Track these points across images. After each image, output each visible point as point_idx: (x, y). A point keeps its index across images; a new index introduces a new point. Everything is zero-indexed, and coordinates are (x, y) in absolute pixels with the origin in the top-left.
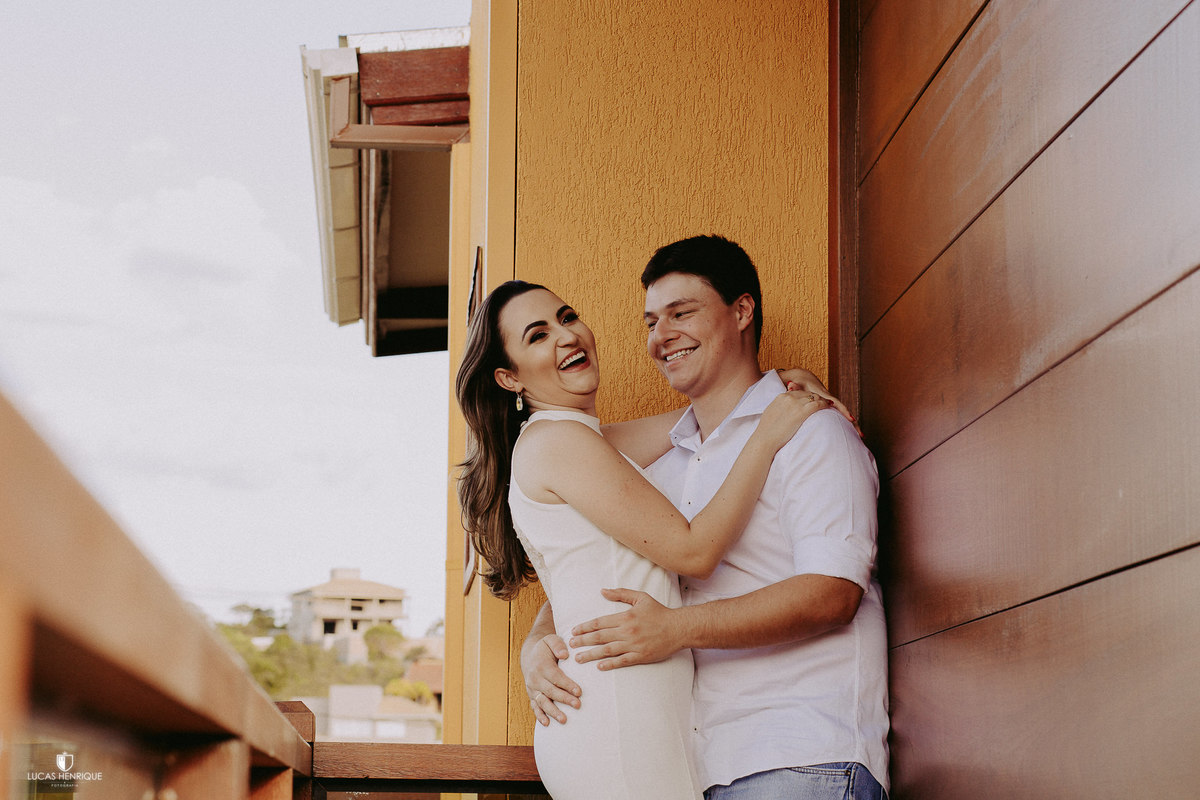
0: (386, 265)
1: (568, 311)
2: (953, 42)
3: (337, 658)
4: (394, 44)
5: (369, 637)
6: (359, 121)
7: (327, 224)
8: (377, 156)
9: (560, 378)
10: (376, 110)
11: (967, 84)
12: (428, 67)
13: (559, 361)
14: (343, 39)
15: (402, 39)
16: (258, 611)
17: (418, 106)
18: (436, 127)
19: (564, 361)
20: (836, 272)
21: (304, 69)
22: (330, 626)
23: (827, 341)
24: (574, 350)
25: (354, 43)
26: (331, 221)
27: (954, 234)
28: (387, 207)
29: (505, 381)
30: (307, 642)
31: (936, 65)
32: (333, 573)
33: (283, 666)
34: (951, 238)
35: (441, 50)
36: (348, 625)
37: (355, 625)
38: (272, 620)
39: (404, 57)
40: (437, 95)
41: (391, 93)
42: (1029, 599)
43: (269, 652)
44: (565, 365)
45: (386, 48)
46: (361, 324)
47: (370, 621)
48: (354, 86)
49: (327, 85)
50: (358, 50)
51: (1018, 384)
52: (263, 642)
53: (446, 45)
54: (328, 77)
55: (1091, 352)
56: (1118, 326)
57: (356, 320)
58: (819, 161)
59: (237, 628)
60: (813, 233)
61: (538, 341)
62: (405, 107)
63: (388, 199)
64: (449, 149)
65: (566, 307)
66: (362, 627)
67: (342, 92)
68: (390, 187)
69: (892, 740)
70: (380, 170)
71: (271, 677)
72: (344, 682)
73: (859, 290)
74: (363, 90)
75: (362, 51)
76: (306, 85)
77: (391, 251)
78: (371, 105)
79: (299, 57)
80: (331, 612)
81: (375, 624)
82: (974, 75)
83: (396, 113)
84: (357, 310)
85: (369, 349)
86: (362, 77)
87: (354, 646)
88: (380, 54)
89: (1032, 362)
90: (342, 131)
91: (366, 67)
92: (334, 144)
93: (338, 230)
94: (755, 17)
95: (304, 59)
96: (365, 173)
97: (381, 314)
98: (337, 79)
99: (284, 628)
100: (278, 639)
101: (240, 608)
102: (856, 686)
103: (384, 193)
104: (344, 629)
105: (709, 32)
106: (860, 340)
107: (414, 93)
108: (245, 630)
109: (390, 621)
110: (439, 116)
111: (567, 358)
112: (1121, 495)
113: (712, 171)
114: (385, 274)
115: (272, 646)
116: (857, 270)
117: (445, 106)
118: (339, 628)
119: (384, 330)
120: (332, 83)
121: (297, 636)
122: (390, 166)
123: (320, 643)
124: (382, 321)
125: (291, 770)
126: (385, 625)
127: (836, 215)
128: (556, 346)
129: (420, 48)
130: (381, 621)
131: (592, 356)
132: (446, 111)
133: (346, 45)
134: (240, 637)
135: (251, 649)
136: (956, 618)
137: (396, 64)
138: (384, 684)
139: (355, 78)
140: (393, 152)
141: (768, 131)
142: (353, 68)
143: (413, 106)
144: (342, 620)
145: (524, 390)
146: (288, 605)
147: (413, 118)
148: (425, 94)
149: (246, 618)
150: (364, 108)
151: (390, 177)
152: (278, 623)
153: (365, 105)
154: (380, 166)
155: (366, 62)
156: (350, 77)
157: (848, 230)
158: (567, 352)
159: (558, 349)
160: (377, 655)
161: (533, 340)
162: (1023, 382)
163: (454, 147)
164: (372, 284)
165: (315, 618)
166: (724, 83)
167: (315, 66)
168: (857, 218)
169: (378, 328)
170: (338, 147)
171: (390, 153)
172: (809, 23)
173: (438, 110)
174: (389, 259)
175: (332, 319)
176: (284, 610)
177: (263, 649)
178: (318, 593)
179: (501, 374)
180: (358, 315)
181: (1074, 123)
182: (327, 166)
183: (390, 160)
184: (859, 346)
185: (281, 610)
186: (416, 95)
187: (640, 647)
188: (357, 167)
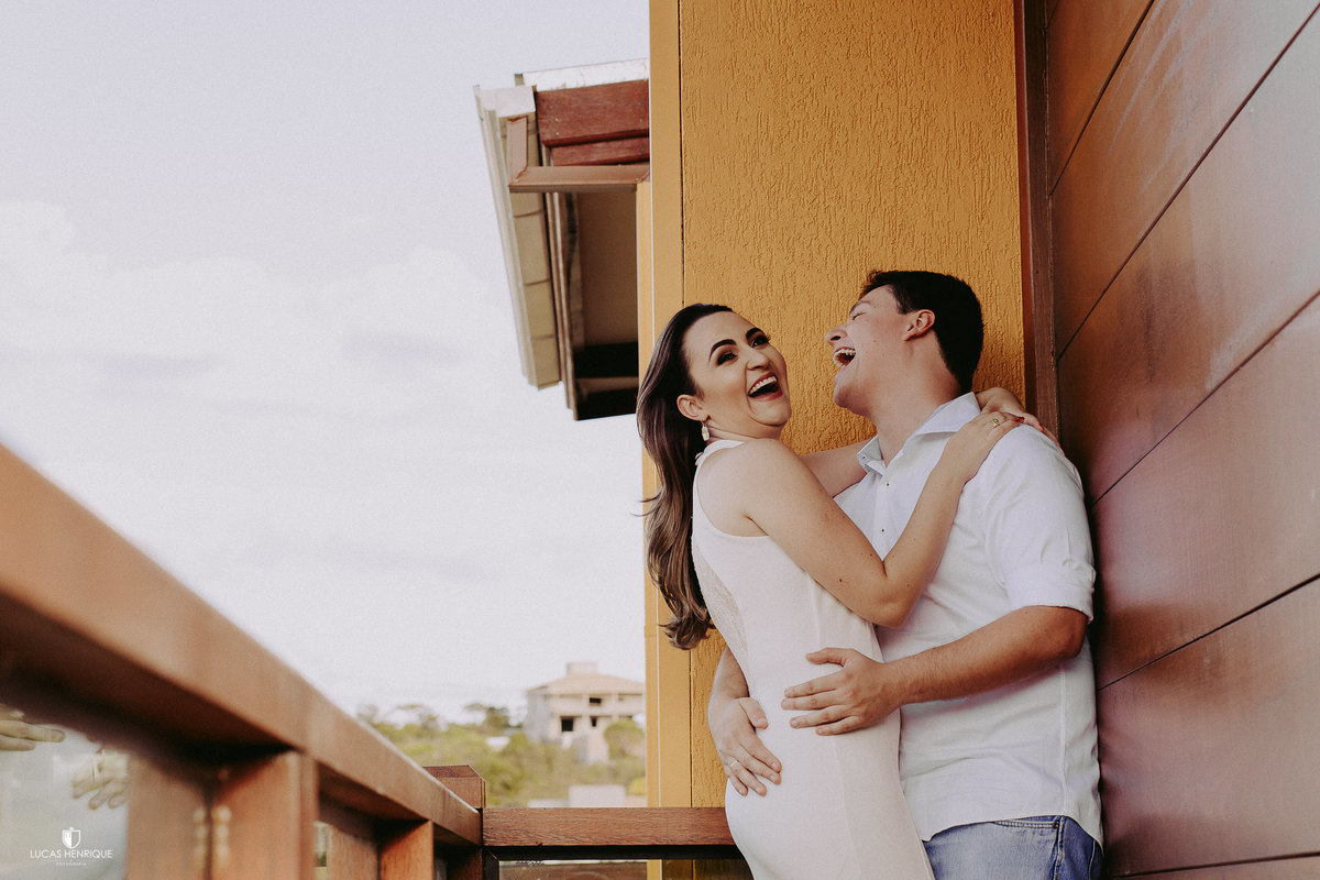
0: (580, 321)
1: (758, 333)
2: (1134, 26)
3: (576, 757)
4: (573, 79)
5: (610, 734)
6: (541, 164)
7: (517, 280)
8: (560, 201)
9: (750, 406)
10: (556, 151)
11: (1150, 68)
12: (608, 102)
13: (749, 387)
14: (519, 77)
15: (582, 75)
16: (492, 710)
17: (600, 145)
18: (620, 166)
19: (754, 385)
20: (1029, 288)
21: (479, 111)
22: (567, 724)
23: (1023, 364)
24: (766, 373)
25: (531, 80)
26: (520, 277)
27: (1142, 234)
28: (576, 257)
29: (687, 407)
30: (545, 741)
31: (1119, 54)
32: (569, 667)
33: (520, 766)
34: (1140, 237)
35: (623, 84)
36: (588, 722)
37: (594, 722)
38: (507, 718)
39: (583, 93)
40: (621, 132)
41: (570, 132)
42: (1228, 620)
43: (505, 753)
44: (755, 389)
45: (564, 85)
46: (561, 385)
47: (609, 717)
48: (532, 126)
49: (504, 127)
50: (534, 88)
51: (1209, 387)
52: (498, 742)
53: (628, 79)
54: (504, 118)
55: (1278, 343)
56: (1304, 311)
57: (556, 382)
58: (1008, 171)
59: (470, 728)
60: (1004, 248)
61: (726, 363)
62: (586, 147)
63: (577, 248)
64: (634, 189)
65: (756, 330)
66: (602, 724)
67: (519, 132)
68: (577, 235)
69: (1103, 788)
70: (566, 216)
71: (508, 778)
72: (585, 782)
73: (1055, 305)
74: (542, 130)
75: (539, 89)
76: (482, 126)
77: (585, 303)
78: (551, 146)
79: (474, 98)
80: (568, 709)
81: (615, 720)
82: (1155, 58)
83: (577, 152)
84: (556, 371)
85: (571, 413)
86: (540, 116)
87: (593, 744)
88: (558, 91)
89: (1222, 362)
90: (520, 175)
91: (544, 106)
92: (513, 189)
93: (528, 285)
94: (934, 18)
95: (478, 100)
96: (550, 220)
97: (577, 374)
98: (514, 120)
99: (519, 726)
100: (513, 740)
101: (474, 707)
102: (1063, 731)
103: (572, 242)
104: (582, 726)
105: (885, 36)
106: (1057, 361)
107: (596, 131)
108: (479, 730)
109: (630, 717)
110: (622, 154)
111: (758, 382)
112: (1313, 496)
113: (893, 186)
114: (580, 330)
115: (508, 746)
116: (1051, 284)
117: (629, 143)
118: (577, 725)
119: (585, 391)
120: (509, 125)
121: (534, 735)
122: (576, 211)
123: (558, 742)
124: (581, 381)
125: (430, 823)
126: (625, 721)
127: (1027, 229)
128: (746, 369)
129: (600, 83)
130: (621, 716)
131: (783, 383)
132: (630, 149)
133: (523, 83)
134: (474, 737)
135: (486, 750)
136: (1159, 650)
137: (576, 102)
138: (627, 784)
139: (532, 118)
140: (579, 195)
141: (951, 140)
142: (530, 108)
143: (595, 145)
144: (580, 717)
145: (709, 418)
146: (524, 702)
147: (595, 158)
148: (608, 132)
149: (480, 718)
150: (544, 149)
151: (577, 224)
152: (513, 722)
153: (545, 147)
154: (565, 211)
155: (544, 100)
156: (527, 116)
157: (1040, 241)
158: (757, 375)
159: (749, 373)
160: (618, 753)
161: (721, 360)
162: (1215, 385)
163: (639, 186)
164: (567, 340)
165: (552, 715)
166: (903, 91)
167: (489, 106)
168: (1050, 228)
169: (577, 387)
170: (517, 192)
171: (575, 198)
172: (993, 22)
173: (620, 148)
174: (584, 313)
175: (531, 382)
176: (519, 708)
177: (498, 750)
178: (554, 690)
179: (684, 402)
180: (557, 378)
181: (1253, 97)
182: (511, 215)
183: (575, 204)
184: (1057, 366)
185: (516, 709)
186: (597, 133)
187: (862, 709)
188: (543, 215)
